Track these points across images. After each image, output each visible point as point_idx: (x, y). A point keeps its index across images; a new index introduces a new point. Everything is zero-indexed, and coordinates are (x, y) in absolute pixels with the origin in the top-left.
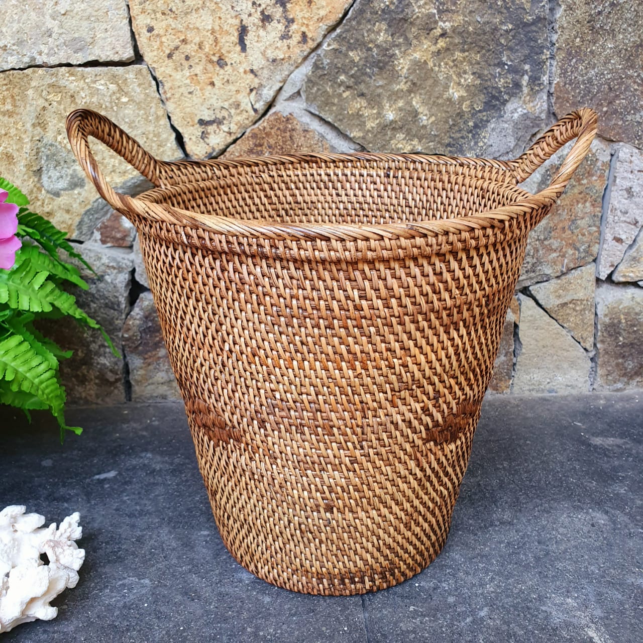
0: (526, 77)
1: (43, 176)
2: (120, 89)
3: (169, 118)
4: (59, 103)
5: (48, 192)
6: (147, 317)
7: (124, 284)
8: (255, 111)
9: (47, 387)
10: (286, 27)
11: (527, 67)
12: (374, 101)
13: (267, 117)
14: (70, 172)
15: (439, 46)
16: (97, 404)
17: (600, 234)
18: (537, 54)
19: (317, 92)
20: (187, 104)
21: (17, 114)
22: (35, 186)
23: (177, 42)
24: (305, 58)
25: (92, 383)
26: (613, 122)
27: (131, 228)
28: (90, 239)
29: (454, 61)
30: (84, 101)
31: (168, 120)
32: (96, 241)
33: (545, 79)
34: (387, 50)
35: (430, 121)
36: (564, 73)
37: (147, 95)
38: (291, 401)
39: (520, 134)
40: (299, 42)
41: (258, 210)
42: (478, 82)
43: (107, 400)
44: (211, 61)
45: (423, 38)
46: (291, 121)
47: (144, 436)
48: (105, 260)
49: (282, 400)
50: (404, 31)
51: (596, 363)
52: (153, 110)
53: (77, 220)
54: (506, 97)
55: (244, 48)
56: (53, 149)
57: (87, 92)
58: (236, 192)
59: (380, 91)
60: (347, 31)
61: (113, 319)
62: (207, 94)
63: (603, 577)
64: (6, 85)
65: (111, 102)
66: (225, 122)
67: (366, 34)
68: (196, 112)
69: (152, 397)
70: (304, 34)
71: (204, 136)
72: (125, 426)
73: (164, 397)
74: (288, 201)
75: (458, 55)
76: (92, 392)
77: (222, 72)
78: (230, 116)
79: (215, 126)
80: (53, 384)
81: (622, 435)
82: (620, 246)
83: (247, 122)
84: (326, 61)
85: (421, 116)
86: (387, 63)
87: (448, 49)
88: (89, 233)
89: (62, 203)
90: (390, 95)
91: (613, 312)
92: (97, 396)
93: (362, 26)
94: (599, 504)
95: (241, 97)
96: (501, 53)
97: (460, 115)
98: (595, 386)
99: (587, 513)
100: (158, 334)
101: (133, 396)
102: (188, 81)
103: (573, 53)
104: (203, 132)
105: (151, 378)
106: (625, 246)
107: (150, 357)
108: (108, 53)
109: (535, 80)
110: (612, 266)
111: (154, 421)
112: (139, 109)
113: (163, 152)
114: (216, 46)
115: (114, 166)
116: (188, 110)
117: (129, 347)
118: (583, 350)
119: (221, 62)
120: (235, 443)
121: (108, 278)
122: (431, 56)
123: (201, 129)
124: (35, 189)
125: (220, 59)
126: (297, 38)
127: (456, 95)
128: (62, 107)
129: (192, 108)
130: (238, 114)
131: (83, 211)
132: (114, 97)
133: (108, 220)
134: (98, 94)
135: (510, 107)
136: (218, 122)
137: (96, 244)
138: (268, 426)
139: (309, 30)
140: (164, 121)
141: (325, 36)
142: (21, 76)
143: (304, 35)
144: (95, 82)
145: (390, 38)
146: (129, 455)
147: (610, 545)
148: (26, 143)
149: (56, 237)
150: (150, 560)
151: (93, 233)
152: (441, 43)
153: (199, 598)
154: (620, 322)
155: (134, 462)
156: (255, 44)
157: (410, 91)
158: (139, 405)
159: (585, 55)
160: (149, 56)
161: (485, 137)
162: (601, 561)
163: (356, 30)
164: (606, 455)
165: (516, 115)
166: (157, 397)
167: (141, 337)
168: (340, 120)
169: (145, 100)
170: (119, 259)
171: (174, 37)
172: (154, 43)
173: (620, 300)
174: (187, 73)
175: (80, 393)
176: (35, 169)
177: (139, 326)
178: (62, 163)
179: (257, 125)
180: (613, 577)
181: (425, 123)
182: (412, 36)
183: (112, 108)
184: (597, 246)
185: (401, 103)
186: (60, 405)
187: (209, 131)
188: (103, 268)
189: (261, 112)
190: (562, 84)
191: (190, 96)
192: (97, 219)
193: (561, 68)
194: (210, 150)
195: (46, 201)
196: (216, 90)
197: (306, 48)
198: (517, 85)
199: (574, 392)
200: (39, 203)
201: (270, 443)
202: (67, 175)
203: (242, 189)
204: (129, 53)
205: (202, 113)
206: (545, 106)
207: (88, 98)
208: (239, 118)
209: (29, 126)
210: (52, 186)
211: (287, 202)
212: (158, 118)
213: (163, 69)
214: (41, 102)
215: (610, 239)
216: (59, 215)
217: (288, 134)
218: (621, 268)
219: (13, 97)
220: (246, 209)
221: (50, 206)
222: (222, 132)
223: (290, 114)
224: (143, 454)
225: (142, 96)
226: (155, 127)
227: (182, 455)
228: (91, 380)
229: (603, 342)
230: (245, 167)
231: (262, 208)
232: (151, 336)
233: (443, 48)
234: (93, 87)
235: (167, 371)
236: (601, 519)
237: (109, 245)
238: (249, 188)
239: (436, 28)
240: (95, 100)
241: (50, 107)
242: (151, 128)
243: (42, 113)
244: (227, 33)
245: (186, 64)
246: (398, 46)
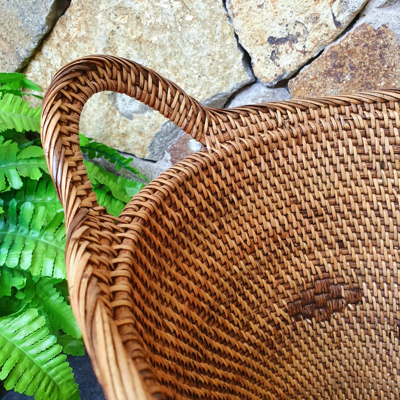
1: (117, 99)
2: (185, 7)
3: (237, 36)
4: (126, 25)
5: (122, 114)
8: (338, 24)
13: (352, 31)
20: (256, 20)
21: (91, 39)
22: (110, 109)
28: (161, 159)
30: (149, 22)
31: (235, 39)
37: (213, 12)
41: (342, 162)
46: (384, 35)
52: (219, 28)
53: (149, 141)
57: (152, 12)
58: (314, 141)
64: (80, 10)
65: (175, 22)
66: (299, 39)
68: (266, 29)
71: (274, 56)
74: (387, 151)
78: (306, 32)
79: (287, 45)
83: (326, 38)
88: (161, 153)
89: (135, 125)
95: (322, 7)
104: (273, 52)
112: (204, 28)
113: (229, 74)
116: (257, 27)
123: (271, 49)
124: (110, 112)
128: (129, 29)
129: (262, 25)
130: (316, 29)
131: (153, 134)
132: (178, 16)
133: (178, 142)
134: (162, 14)
136: (291, 39)
140: (231, 40)
151: (164, 153)
169: (211, 17)
176: (109, 93)
179: (338, 42)
183: (176, 28)
187: (280, 50)
189: (345, 25)
191: (260, 9)
192: (167, 141)
194: (280, 73)
195: (121, 123)
200: (115, 125)
203: (323, 136)
205: (273, 29)
207: (153, 18)
208: (316, 34)
209: (100, 51)
210: (126, 109)
211: (384, 153)
212: (224, 38)
214: (110, 26)
216: (133, 136)
217: (378, 52)
219: (86, 22)
220: (326, 161)
221: (125, 128)
222: (295, 51)
223: (384, 26)
225: (208, 12)
226: (221, 47)
230: (331, 107)
231: (348, 159)
234: (157, 6)
238: (333, 134)
240: (159, 20)
241: (118, 31)
242: (217, 49)
243: (111, 37)
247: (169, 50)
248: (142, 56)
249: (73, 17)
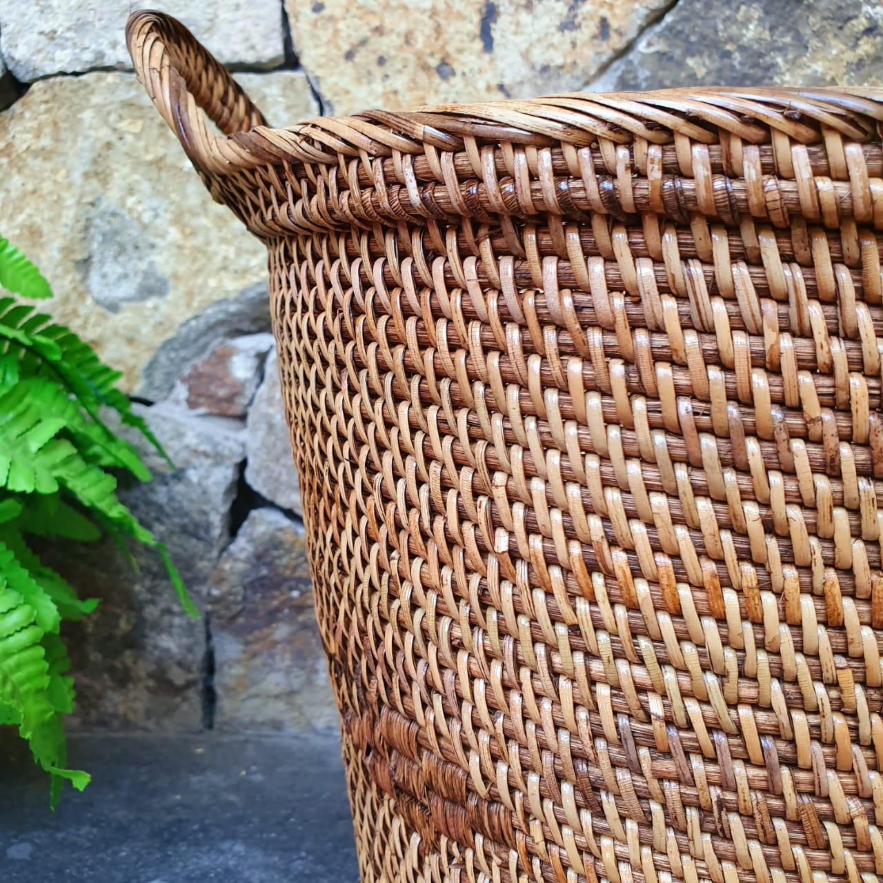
1: (91, 273)
4: (138, 136)
5: (98, 302)
6: (259, 558)
7: (222, 489)
9: (19, 666)
10: (572, 8)
14: (143, 266)
15: (860, 51)
16: (145, 729)
21: (60, 154)
22: (75, 288)
23: (365, 32)
24: (604, 69)
25: (141, 685)
27: (246, 380)
28: (166, 398)
32: (177, 402)
34: (761, 55)
38: (699, 726)
40: (594, 37)
43: (167, 722)
44: (425, 67)
45: (830, 36)
47: (230, 805)
48: (191, 439)
49: (669, 722)
50: (795, 23)
53: (146, 358)
55: (488, 44)
56: (116, 222)
60: (686, 19)
61: (192, 557)
64: (46, 102)
67: (721, 26)
69: (253, 724)
70: (603, 21)
72: (194, 779)
73: (277, 725)
76: (139, 705)
77: (444, 86)
80: (34, 661)
87: (877, 59)
88: (166, 386)
89: (121, 325)
92: (148, 714)
93: (713, 12)
100: (276, 593)
101: (218, 719)
102: (380, 103)
105: (255, 683)
107: (258, 640)
108: (237, 48)
111: (255, 773)
114: (437, 39)
115: (225, 258)
117: (220, 617)
119: (444, 70)
120: (491, 848)
121: (193, 475)
122: (844, 70)
124: (74, 296)
125: (444, 63)
126: (590, 28)
128: (141, 144)
131: (159, 341)
133: (207, 362)
137: (178, 409)
138: (608, 803)
139: (614, 16)
141: (642, 30)
142: (75, 87)
143: (604, 23)
145: (767, 35)
146: (197, 843)
148: (69, 207)
149: (101, 379)
151: (172, 387)
152: (866, 47)
155: (205, 862)
156: (512, 38)
158: (226, 739)
160: (309, 55)
163: (702, 18)
166: (263, 724)
167: (245, 598)
170: (218, 439)
171: (359, 22)
172: (321, 33)
174: (378, 87)
175: (115, 705)
176: (79, 257)
177: (244, 575)
178: (130, 249)
182: (808, 31)
186: (44, 712)
188: (185, 454)
192: (185, 360)
195: (93, 319)
197: (607, 49)
201: (608, 857)
202: (136, 273)
204: (274, 50)
209: (77, 176)
210: (106, 293)
213: (333, 79)
214: (105, 134)
216: (113, 347)
219: (55, 123)
221: (99, 330)
224: (225, 845)
227: (308, 853)
228: (140, 679)
232: (263, 597)
233: (868, 55)
235: (288, 672)
237: (202, 410)
239: (856, 17)
241: (119, 144)
243: (104, 153)
244: (460, 16)
245: (378, 72)
246: (781, 49)
249: (27, 115)
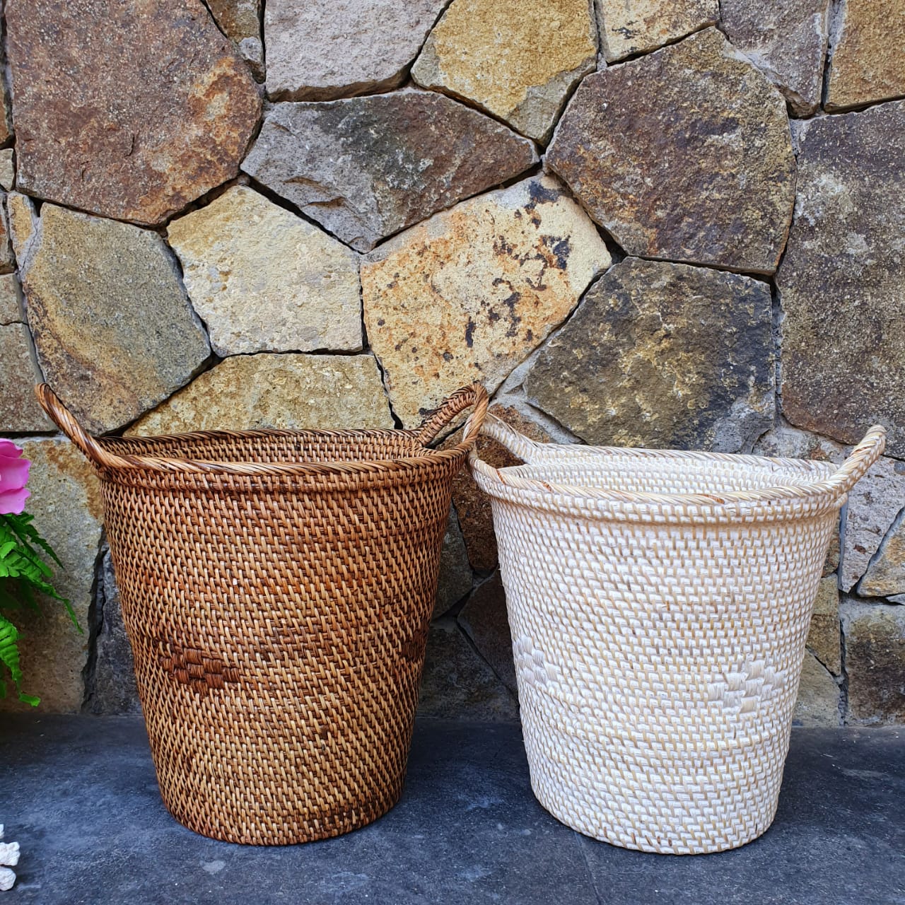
0: (752, 378)
2: (346, 377)
3: (391, 406)
4: (283, 387)
10: (513, 325)
11: (753, 368)
12: (596, 396)
15: (662, 346)
17: (840, 543)
18: (762, 356)
19: (539, 386)
20: (410, 394)
21: (240, 396)
23: (406, 335)
24: (529, 355)
26: (845, 425)
29: (678, 361)
30: (308, 386)
31: (389, 408)
33: (772, 380)
34: (611, 348)
35: (654, 417)
36: (791, 375)
37: (371, 383)
39: (748, 433)
40: (524, 340)
42: (703, 381)
44: (437, 354)
45: (647, 338)
46: (512, 413)
50: (628, 331)
51: (846, 691)
52: (375, 398)
54: (732, 397)
55: (470, 343)
57: (313, 378)
59: (602, 387)
60: (572, 330)
62: (431, 384)
63: (862, 895)
64: (233, 368)
65: (335, 389)
67: (590, 334)
68: (418, 401)
70: (529, 331)
75: (682, 355)
77: (447, 364)
81: (879, 769)
82: (863, 557)
84: (550, 358)
85: (644, 413)
86: (610, 361)
87: (672, 349)
90: (613, 392)
91: (860, 630)
93: (586, 326)
94: (855, 831)
96: (726, 354)
97: (685, 413)
98: (846, 720)
99: (842, 837)
102: (413, 372)
103: (798, 356)
106: (868, 557)
108: (338, 343)
109: (761, 381)
110: (856, 577)
112: (362, 396)
114: (443, 340)
116: (411, 399)
118: (829, 674)
119: (447, 356)
122: (654, 355)
123: (421, 418)
125: (447, 352)
126: (522, 335)
127: (681, 393)
128: (286, 391)
129: (415, 398)
132: (339, 384)
134: (323, 380)
135: (736, 406)
139: (535, 329)
140: (385, 409)
141: (549, 334)
142: (250, 361)
143: (529, 333)
144: (321, 369)
145: (614, 338)
147: (868, 867)
150: (363, 857)
152: (665, 344)
153: (422, 892)
154: (869, 642)
156: (482, 340)
157: (633, 388)
159: (812, 359)
160: (377, 347)
161: (711, 436)
162: (859, 880)
163: (581, 329)
164: (861, 786)
165: (743, 415)
168: (561, 414)
169: (369, 388)
171: (403, 330)
172: (383, 336)
173: (867, 616)
174: (413, 364)
180: (872, 895)
181: (648, 419)
182: (635, 336)
183: (335, 394)
184: (837, 555)
185: (623, 400)
190: (789, 386)
191: (414, 386)
193: (788, 370)
196: (440, 381)
197: (531, 345)
198: (744, 386)
199: (823, 725)
204: (358, 343)
205: (424, 402)
206: (773, 406)
207: (312, 383)
209: (250, 408)
212: (379, 406)
213: (389, 359)
214: (266, 386)
215: (851, 548)
218: (866, 580)
219: (238, 379)
223: (511, 406)
225: (367, 383)
226: (376, 414)
229: (851, 665)
233: (667, 348)
234: (319, 374)
236: (858, 844)
239: (660, 329)
240: (319, 385)
241: (273, 390)
242: (372, 416)
243: (265, 396)
244: (455, 328)
245: (413, 356)
246: (622, 345)
247: (325, 413)
248: (294, 417)
249: (222, 374)
